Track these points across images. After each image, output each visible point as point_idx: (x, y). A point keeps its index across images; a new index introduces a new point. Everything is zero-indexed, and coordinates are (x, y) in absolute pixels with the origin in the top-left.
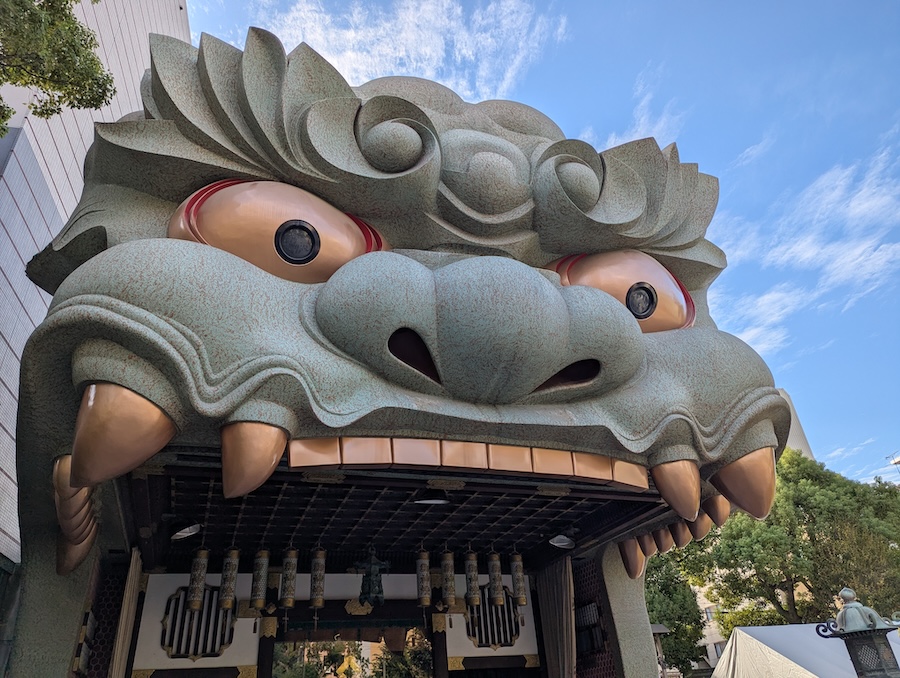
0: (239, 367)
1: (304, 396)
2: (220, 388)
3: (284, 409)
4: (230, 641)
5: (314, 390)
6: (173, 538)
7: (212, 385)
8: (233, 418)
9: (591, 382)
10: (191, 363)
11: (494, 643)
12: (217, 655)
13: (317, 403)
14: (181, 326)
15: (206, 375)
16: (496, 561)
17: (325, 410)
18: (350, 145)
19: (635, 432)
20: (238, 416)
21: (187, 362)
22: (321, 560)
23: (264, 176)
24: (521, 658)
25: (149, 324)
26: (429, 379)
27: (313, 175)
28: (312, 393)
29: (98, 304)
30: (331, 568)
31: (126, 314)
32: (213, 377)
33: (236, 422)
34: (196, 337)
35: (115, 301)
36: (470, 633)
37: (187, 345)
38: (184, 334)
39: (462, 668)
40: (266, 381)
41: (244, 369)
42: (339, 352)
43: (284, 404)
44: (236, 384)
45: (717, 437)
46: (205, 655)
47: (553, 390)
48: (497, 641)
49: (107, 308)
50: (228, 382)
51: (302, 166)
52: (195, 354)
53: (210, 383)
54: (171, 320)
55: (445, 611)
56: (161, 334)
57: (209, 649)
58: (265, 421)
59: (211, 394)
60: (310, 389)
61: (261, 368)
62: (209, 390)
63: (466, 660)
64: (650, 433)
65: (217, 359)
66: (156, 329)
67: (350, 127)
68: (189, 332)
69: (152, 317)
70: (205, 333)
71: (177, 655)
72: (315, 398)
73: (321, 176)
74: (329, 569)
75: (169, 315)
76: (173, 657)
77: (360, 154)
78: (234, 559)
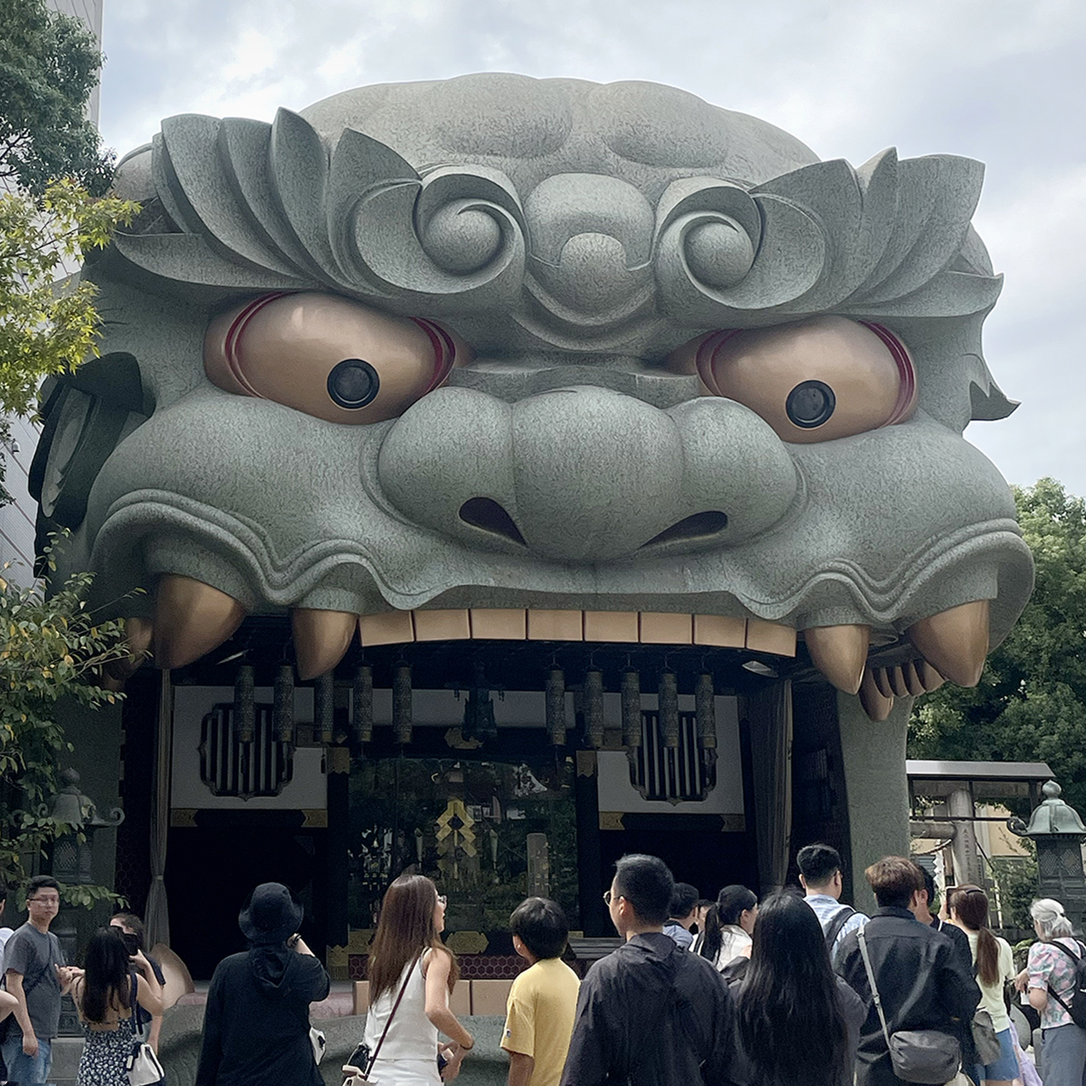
0: (304, 552)
1: (371, 581)
2: (288, 575)
3: (353, 594)
5: (382, 572)
7: (279, 572)
8: (302, 605)
9: (718, 534)
10: (258, 555)
11: (674, 795)
13: (386, 584)
14: (247, 519)
15: (272, 562)
17: (395, 591)
18: (409, 243)
20: (308, 603)
21: (255, 554)
24: (717, 818)
25: (218, 523)
26: (511, 541)
27: (366, 292)
28: (380, 575)
29: (168, 503)
31: (197, 514)
32: (280, 563)
33: (307, 611)
34: (262, 529)
35: (185, 500)
36: (636, 782)
37: (255, 539)
38: (250, 527)
39: (621, 827)
40: (333, 569)
41: (308, 554)
42: (405, 521)
43: (352, 590)
44: (303, 571)
49: (178, 508)
50: (295, 568)
51: (352, 282)
52: (262, 545)
53: (277, 570)
54: (237, 514)
56: (229, 531)
58: (335, 609)
59: (280, 581)
60: (377, 571)
61: (327, 554)
62: (277, 576)
63: (627, 817)
65: (282, 545)
66: (225, 526)
67: (409, 219)
68: (254, 524)
69: (219, 514)
70: (269, 523)
72: (382, 579)
73: (375, 292)
75: (233, 509)
77: (422, 251)
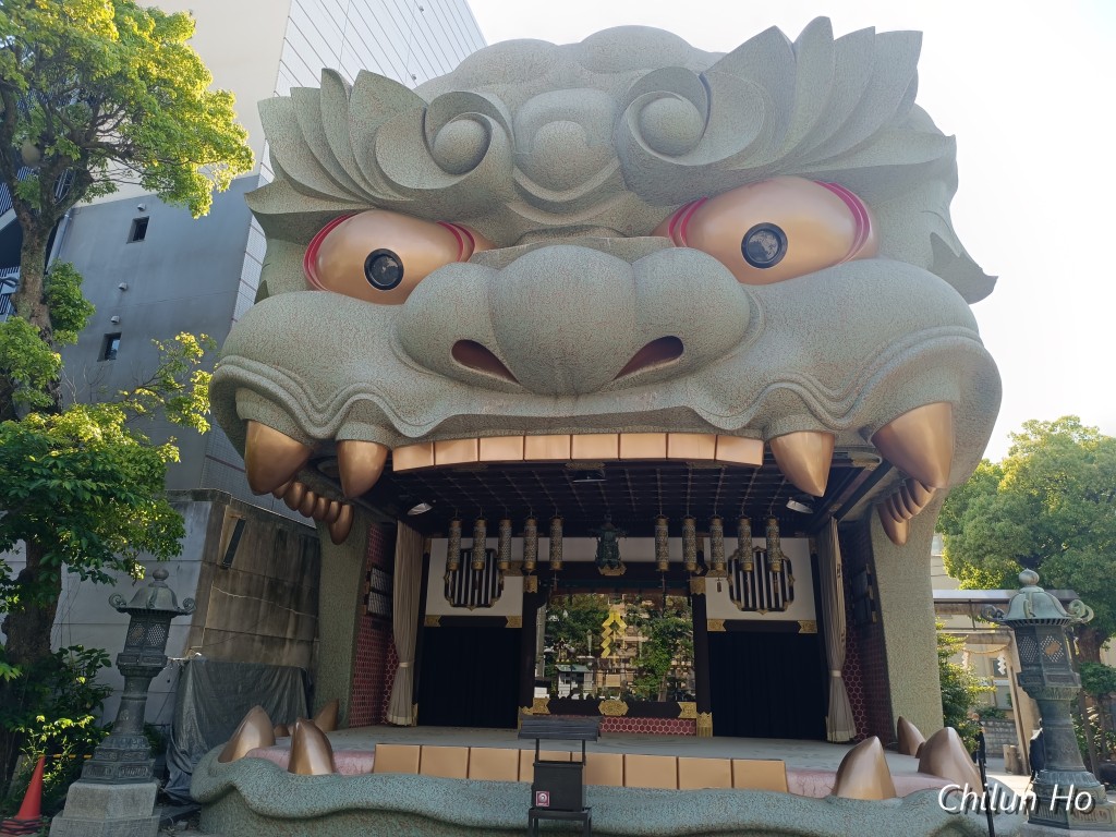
0: (336, 397)
1: (384, 414)
2: (326, 415)
3: (373, 427)
4: (499, 595)
5: (394, 407)
6: (409, 513)
7: (321, 412)
8: (337, 439)
9: (678, 359)
10: (299, 399)
11: (762, 607)
12: (489, 606)
13: (399, 417)
14: (286, 371)
15: (313, 406)
16: (746, 526)
17: (407, 423)
18: (422, 157)
19: (731, 408)
20: (339, 437)
21: (294, 398)
22: (557, 526)
23: (362, 207)
24: (795, 625)
25: (263, 375)
26: (506, 380)
27: (392, 199)
28: (393, 410)
29: (232, 363)
30: (567, 533)
31: (249, 369)
32: (320, 406)
33: (341, 442)
34: (299, 378)
35: (240, 359)
36: (735, 596)
37: (294, 386)
38: (290, 377)
39: (723, 629)
40: (351, 407)
41: (339, 397)
42: (420, 369)
43: (372, 423)
44: (336, 411)
45: (850, 400)
46: (479, 605)
47: (638, 373)
48: (766, 605)
49: (238, 366)
50: (330, 409)
51: (383, 193)
52: (301, 391)
53: (319, 411)
54: (278, 367)
55: (704, 574)
56: (271, 381)
57: (483, 602)
59: (320, 421)
60: (389, 407)
61: (349, 396)
62: (318, 417)
63: (728, 623)
64: (750, 406)
65: (320, 392)
66: (268, 377)
67: (419, 138)
68: (293, 374)
69: (265, 368)
70: (305, 373)
71: (458, 605)
72: (395, 414)
73: (398, 197)
74: (566, 534)
75: (277, 364)
76: (454, 606)
77: (433, 163)
78: (481, 526)
